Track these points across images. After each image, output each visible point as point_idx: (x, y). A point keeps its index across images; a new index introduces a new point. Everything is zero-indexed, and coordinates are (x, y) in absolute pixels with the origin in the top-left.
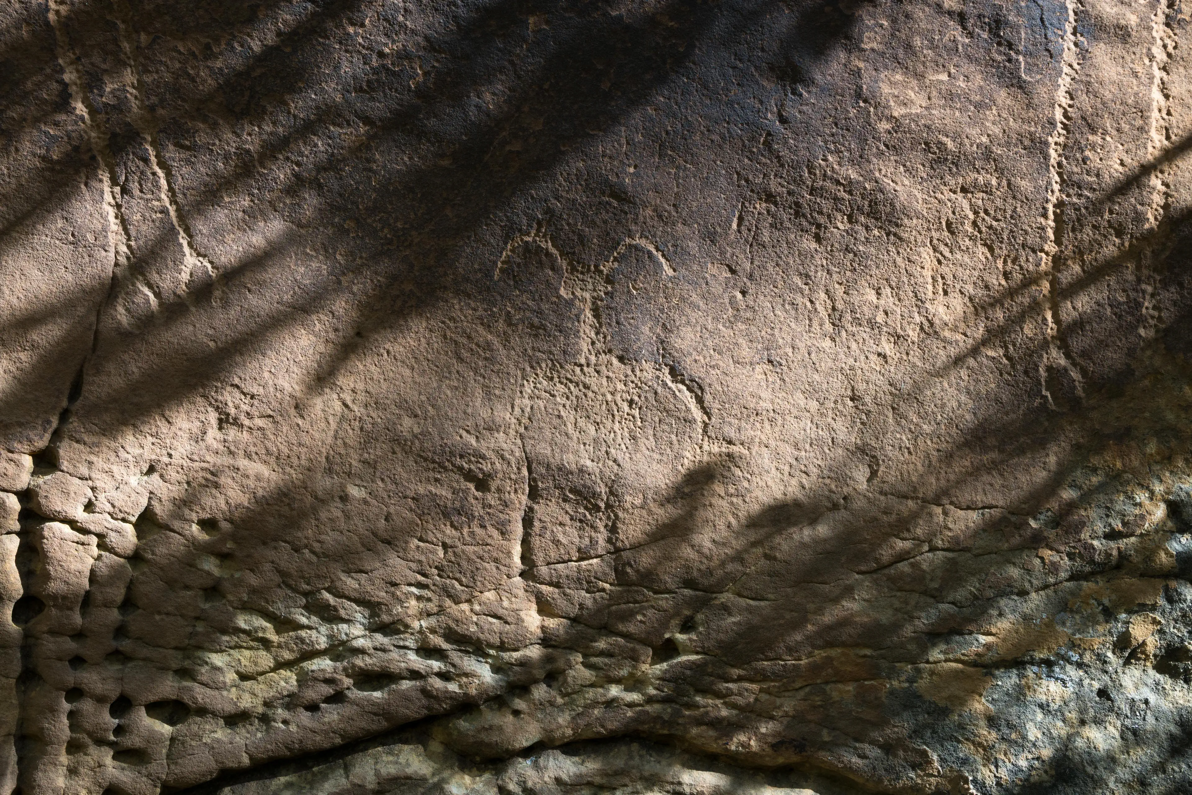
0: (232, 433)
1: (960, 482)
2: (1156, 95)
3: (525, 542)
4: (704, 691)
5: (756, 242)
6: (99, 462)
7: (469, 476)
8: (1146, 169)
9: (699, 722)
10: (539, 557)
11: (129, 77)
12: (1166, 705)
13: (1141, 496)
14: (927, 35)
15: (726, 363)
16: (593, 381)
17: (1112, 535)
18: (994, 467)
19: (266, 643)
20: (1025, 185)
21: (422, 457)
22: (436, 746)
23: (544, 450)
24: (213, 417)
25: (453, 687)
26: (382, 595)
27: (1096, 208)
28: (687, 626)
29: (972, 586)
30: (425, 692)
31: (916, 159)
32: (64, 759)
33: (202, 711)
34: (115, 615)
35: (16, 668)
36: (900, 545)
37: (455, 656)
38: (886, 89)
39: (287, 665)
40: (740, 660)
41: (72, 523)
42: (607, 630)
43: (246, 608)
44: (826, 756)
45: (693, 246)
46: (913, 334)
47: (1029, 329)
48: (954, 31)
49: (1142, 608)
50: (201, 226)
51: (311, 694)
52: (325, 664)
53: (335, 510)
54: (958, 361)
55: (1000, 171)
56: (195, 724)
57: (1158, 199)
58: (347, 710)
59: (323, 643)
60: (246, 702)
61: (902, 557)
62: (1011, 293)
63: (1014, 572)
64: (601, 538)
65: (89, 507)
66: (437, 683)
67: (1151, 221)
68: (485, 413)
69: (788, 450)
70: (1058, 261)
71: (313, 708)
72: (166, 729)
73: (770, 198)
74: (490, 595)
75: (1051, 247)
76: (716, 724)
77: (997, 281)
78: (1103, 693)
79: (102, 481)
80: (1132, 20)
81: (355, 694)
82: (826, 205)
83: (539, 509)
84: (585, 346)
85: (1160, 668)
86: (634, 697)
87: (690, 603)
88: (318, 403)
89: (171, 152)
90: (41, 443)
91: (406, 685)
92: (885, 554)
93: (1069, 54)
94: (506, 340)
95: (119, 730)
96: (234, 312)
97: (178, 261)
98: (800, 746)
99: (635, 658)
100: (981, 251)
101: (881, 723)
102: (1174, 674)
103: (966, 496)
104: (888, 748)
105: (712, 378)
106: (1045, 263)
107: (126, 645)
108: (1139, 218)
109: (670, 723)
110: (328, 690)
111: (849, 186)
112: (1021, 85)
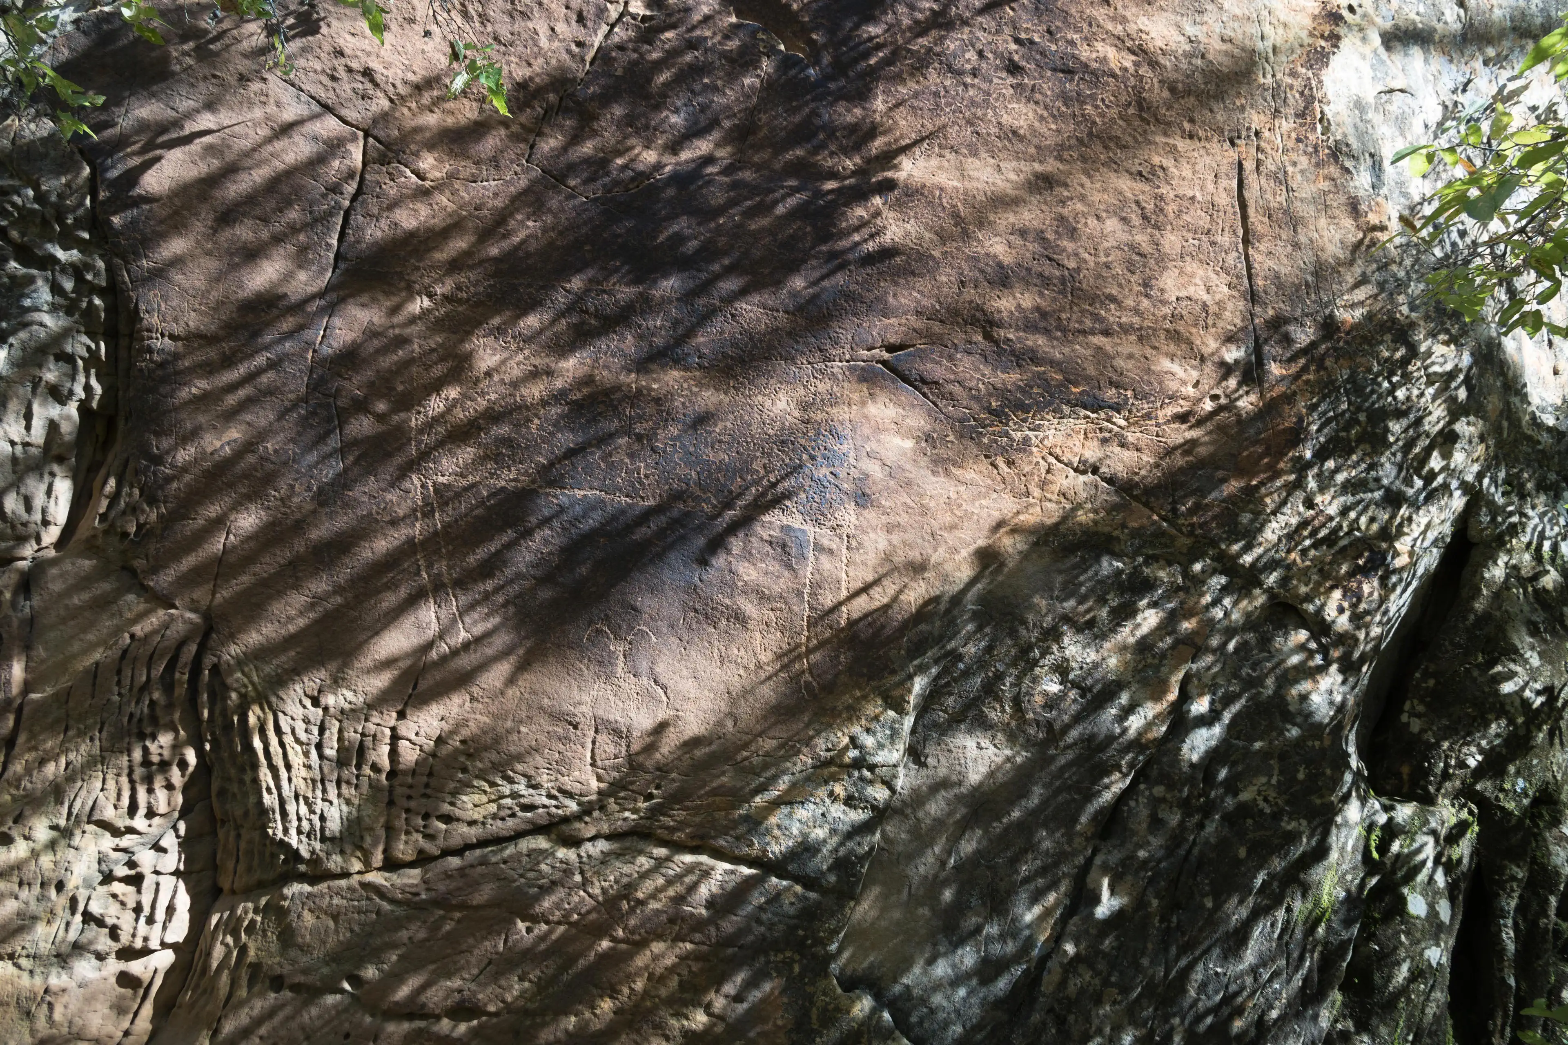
0: (475, 704)
1: (769, 728)
2: (844, 576)
3: (593, 751)
4: (664, 815)
5: (690, 628)
6: (422, 716)
7: (570, 723)
8: (840, 604)
9: (661, 827)
10: (598, 758)
11: (444, 563)
12: (847, 819)
13: (840, 734)
14: (758, 550)
15: (676, 677)
16: (622, 684)
17: (828, 750)
18: (784, 722)
19: (485, 792)
20: (794, 608)
21: (551, 715)
22: (553, 836)
23: (601, 713)
24: (468, 697)
25: (560, 812)
26: (532, 772)
27: (822, 618)
28: (658, 787)
29: (773, 771)
30: (548, 814)
31: (753, 597)
32: (403, 837)
33: (458, 820)
34: (425, 779)
35: (386, 800)
36: (745, 754)
37: (561, 798)
38: (741, 569)
39: (493, 801)
40: (680, 802)
41: (410, 741)
42: (624, 788)
43: (477, 777)
44: (713, 842)
45: (664, 630)
46: (752, 667)
47: (797, 666)
48: (768, 548)
49: (838, 780)
50: (467, 620)
51: (502, 813)
52: (508, 801)
53: (515, 737)
54: (769, 678)
55: (786, 603)
56: (455, 825)
57: (845, 616)
58: (516, 820)
59: (508, 792)
60: (476, 816)
61: (746, 758)
62: (791, 651)
63: (789, 764)
64: (623, 750)
65: (417, 734)
66: (554, 810)
67: (843, 623)
68: (578, 698)
69: (701, 714)
70: (808, 639)
71: (503, 819)
72: (443, 826)
73: (696, 611)
74: (577, 773)
75: (806, 633)
76: (668, 828)
77: (785, 647)
78: (823, 815)
79: (422, 723)
80: (834, 547)
81: (520, 814)
82: (718, 614)
83: (599, 738)
84: (619, 670)
85: (845, 804)
86: (635, 817)
87: (658, 777)
88: (510, 692)
89: (458, 591)
90: (399, 708)
91: (541, 810)
92: (739, 758)
93: (811, 558)
94: (588, 667)
95: (425, 826)
96: (479, 654)
97: (458, 634)
98: (702, 838)
99: (636, 800)
100: (779, 634)
101: (734, 828)
102: (850, 806)
103: (772, 733)
104: (738, 838)
105: (670, 684)
106: (804, 639)
107: (429, 791)
108: (838, 623)
109: (650, 828)
110: (509, 812)
111: (727, 607)
112: (794, 570)
